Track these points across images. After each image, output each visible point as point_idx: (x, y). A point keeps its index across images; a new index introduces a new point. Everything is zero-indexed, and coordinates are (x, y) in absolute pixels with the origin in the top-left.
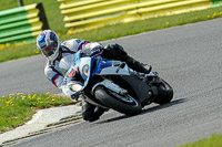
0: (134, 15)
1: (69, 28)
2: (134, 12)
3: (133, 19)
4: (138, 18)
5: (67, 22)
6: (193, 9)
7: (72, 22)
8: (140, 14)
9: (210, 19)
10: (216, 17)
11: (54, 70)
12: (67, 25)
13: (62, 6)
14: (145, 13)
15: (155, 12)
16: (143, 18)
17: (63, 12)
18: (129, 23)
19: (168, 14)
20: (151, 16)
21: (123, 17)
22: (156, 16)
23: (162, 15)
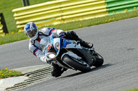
0: (60, 20)
1: (20, 28)
2: (60, 18)
3: (59, 23)
4: (62, 22)
5: (18, 25)
6: (97, 17)
7: (21, 24)
8: (64, 20)
9: (107, 22)
10: (110, 21)
11: (35, 46)
12: (18, 27)
13: (15, 15)
14: (66, 19)
15: (73, 18)
16: (65, 22)
17: (16, 18)
18: (57, 25)
19: (81, 19)
20: (71, 21)
21: (53, 21)
22: (73, 21)
23: (77, 20)
